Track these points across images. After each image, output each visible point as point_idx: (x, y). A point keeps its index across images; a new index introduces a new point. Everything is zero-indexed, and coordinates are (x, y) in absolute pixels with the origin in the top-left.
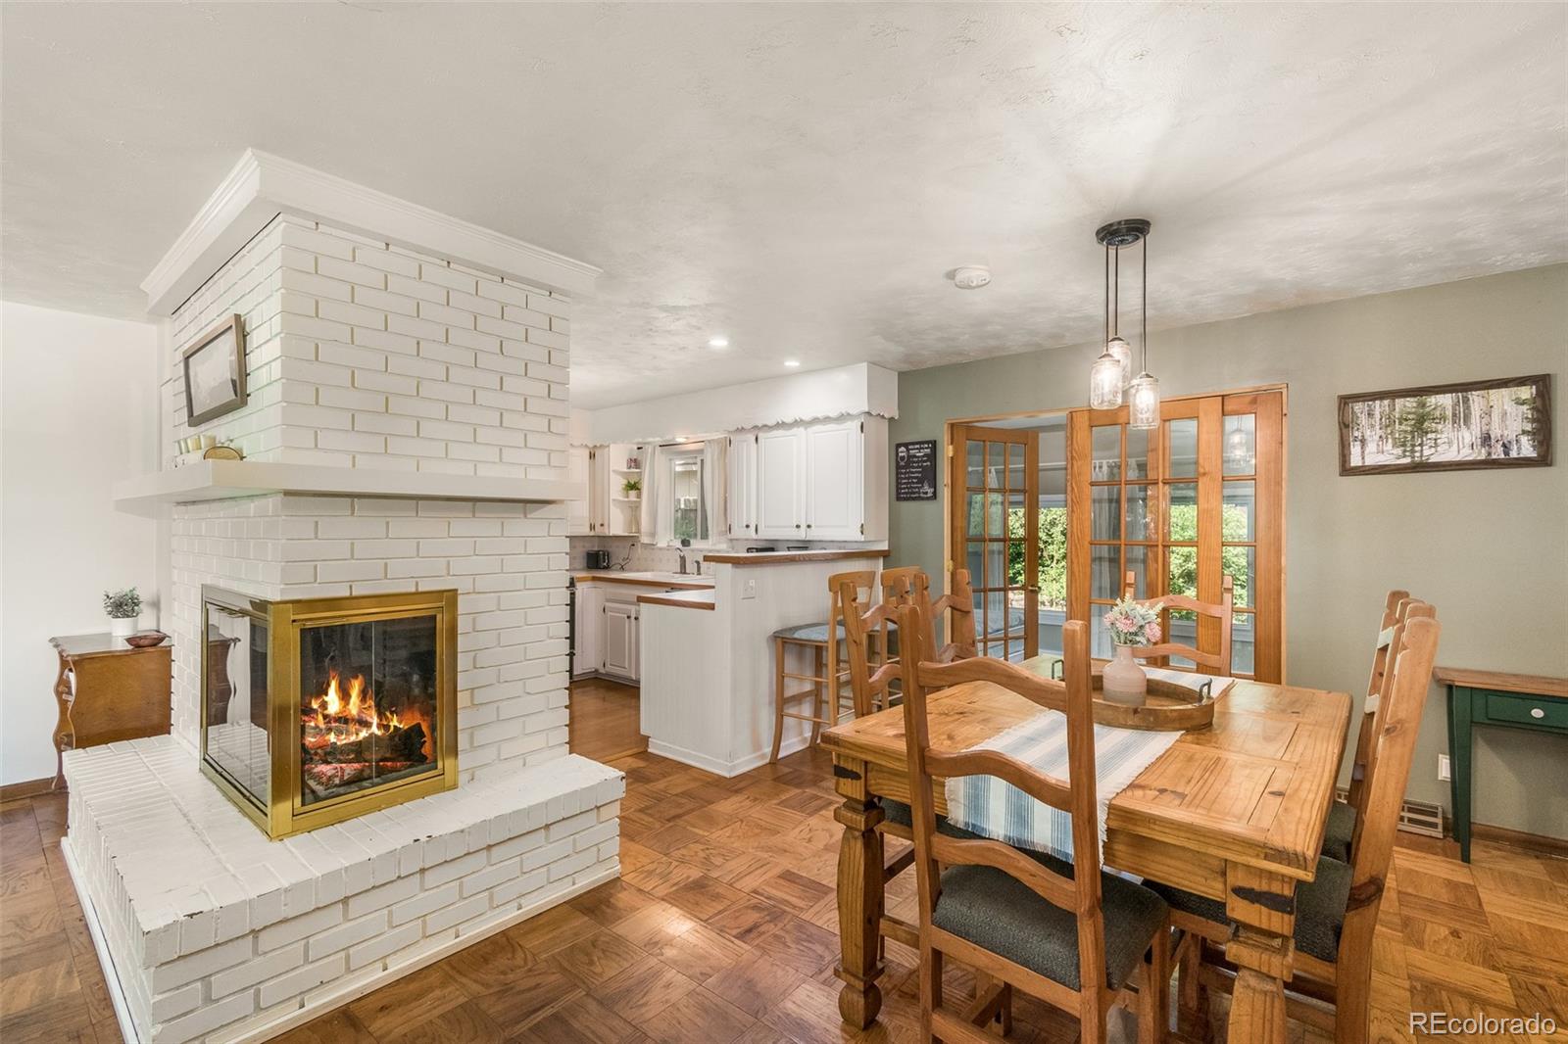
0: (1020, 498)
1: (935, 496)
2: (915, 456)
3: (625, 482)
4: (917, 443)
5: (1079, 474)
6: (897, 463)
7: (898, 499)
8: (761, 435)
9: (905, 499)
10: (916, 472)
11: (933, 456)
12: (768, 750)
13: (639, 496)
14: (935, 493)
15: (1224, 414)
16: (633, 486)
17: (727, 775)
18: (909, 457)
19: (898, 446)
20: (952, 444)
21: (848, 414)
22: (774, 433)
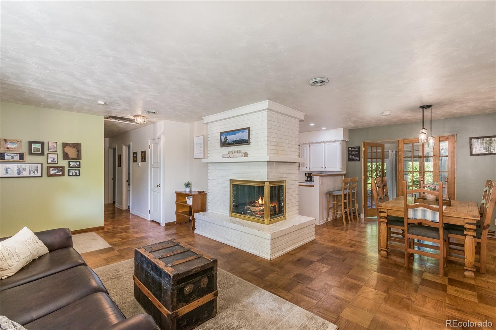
0: (380, 160)
1: (359, 160)
2: (354, 150)
4: (354, 147)
5: (401, 155)
6: (349, 152)
7: (349, 161)
8: (311, 145)
9: (351, 161)
10: (354, 154)
11: (359, 151)
12: (325, 220)
14: (359, 159)
15: (440, 141)
17: (319, 225)
18: (352, 150)
19: (349, 148)
20: (364, 147)
21: (337, 140)
22: (315, 144)
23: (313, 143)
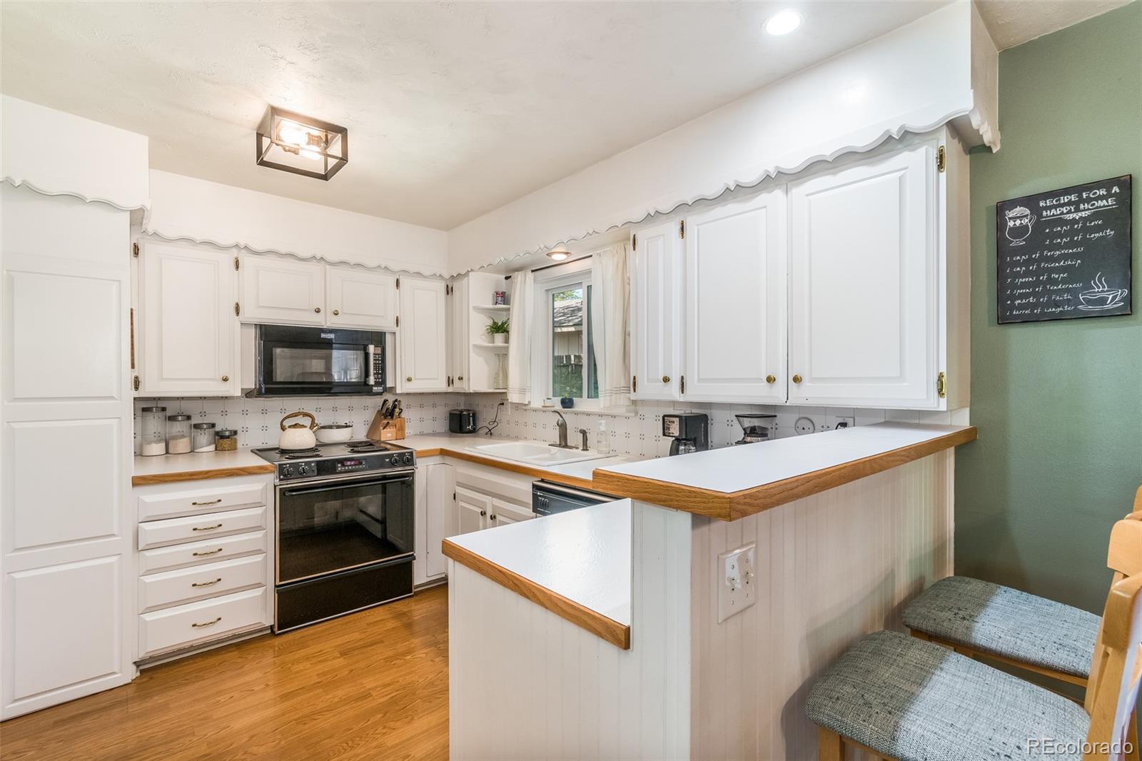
1: (1128, 307)
2: (1060, 221)
3: (490, 322)
4: (1067, 191)
6: (1000, 244)
7: (1004, 321)
8: (692, 221)
9: (1026, 321)
10: (1066, 257)
11: (1121, 214)
13: (507, 340)
14: (1129, 300)
16: (500, 328)
18: (1040, 225)
19: (1004, 207)
22: (719, 211)
23: (703, 203)
